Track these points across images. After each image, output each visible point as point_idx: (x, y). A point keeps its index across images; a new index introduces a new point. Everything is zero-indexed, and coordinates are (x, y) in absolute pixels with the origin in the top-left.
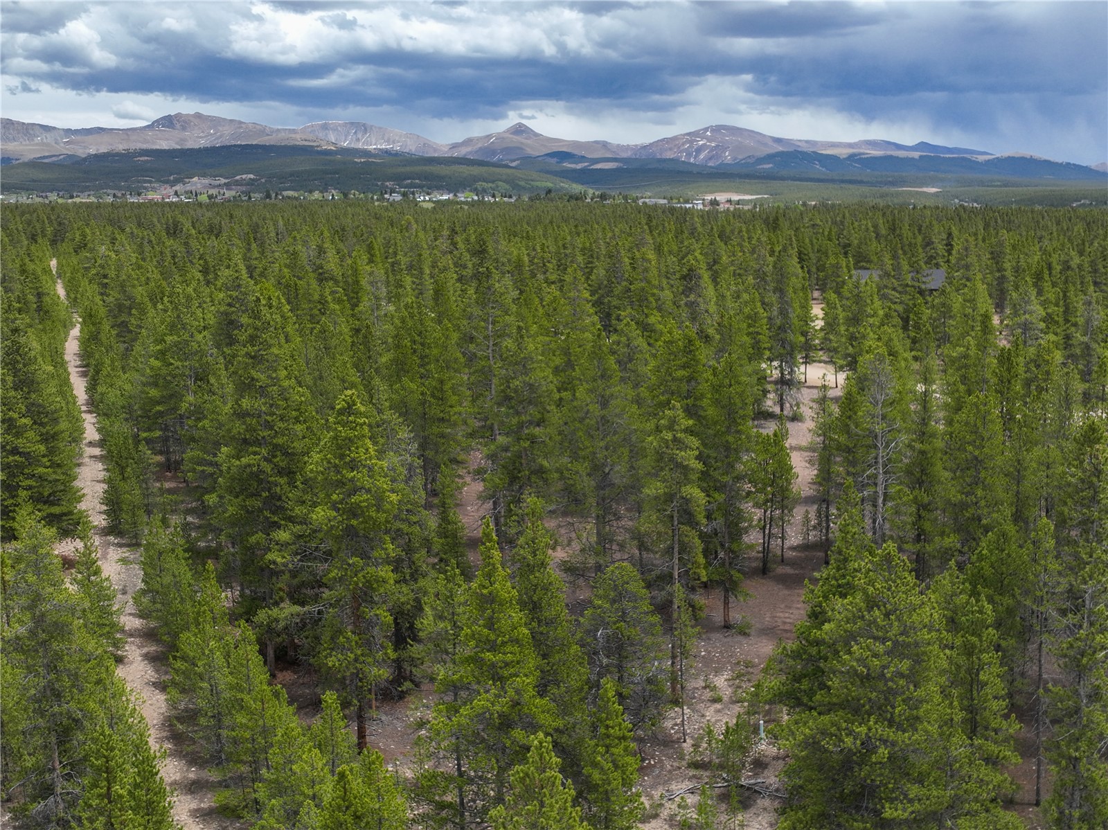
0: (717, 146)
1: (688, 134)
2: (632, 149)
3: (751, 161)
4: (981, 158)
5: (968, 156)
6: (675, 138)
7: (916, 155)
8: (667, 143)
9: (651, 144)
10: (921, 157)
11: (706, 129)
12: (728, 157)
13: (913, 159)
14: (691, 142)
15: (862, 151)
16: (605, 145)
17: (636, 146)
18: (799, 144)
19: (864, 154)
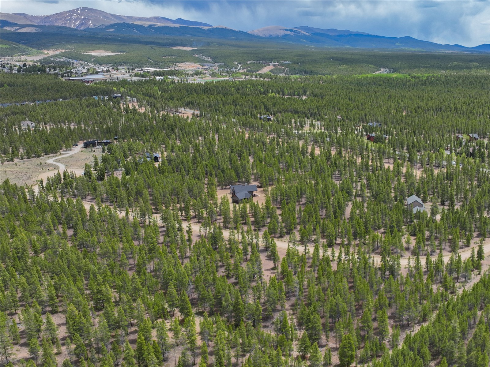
0: (85, 18)
1: (69, 11)
2: (40, 18)
3: (103, 27)
4: (206, 28)
5: (200, 27)
6: (61, 14)
7: (178, 26)
8: (58, 15)
9: (51, 16)
10: (180, 26)
11: (78, 9)
12: (91, 24)
13: (177, 27)
14: (71, 16)
15: (154, 23)
16: (24, 15)
17: (42, 16)
18: (124, 18)
19: (155, 25)
